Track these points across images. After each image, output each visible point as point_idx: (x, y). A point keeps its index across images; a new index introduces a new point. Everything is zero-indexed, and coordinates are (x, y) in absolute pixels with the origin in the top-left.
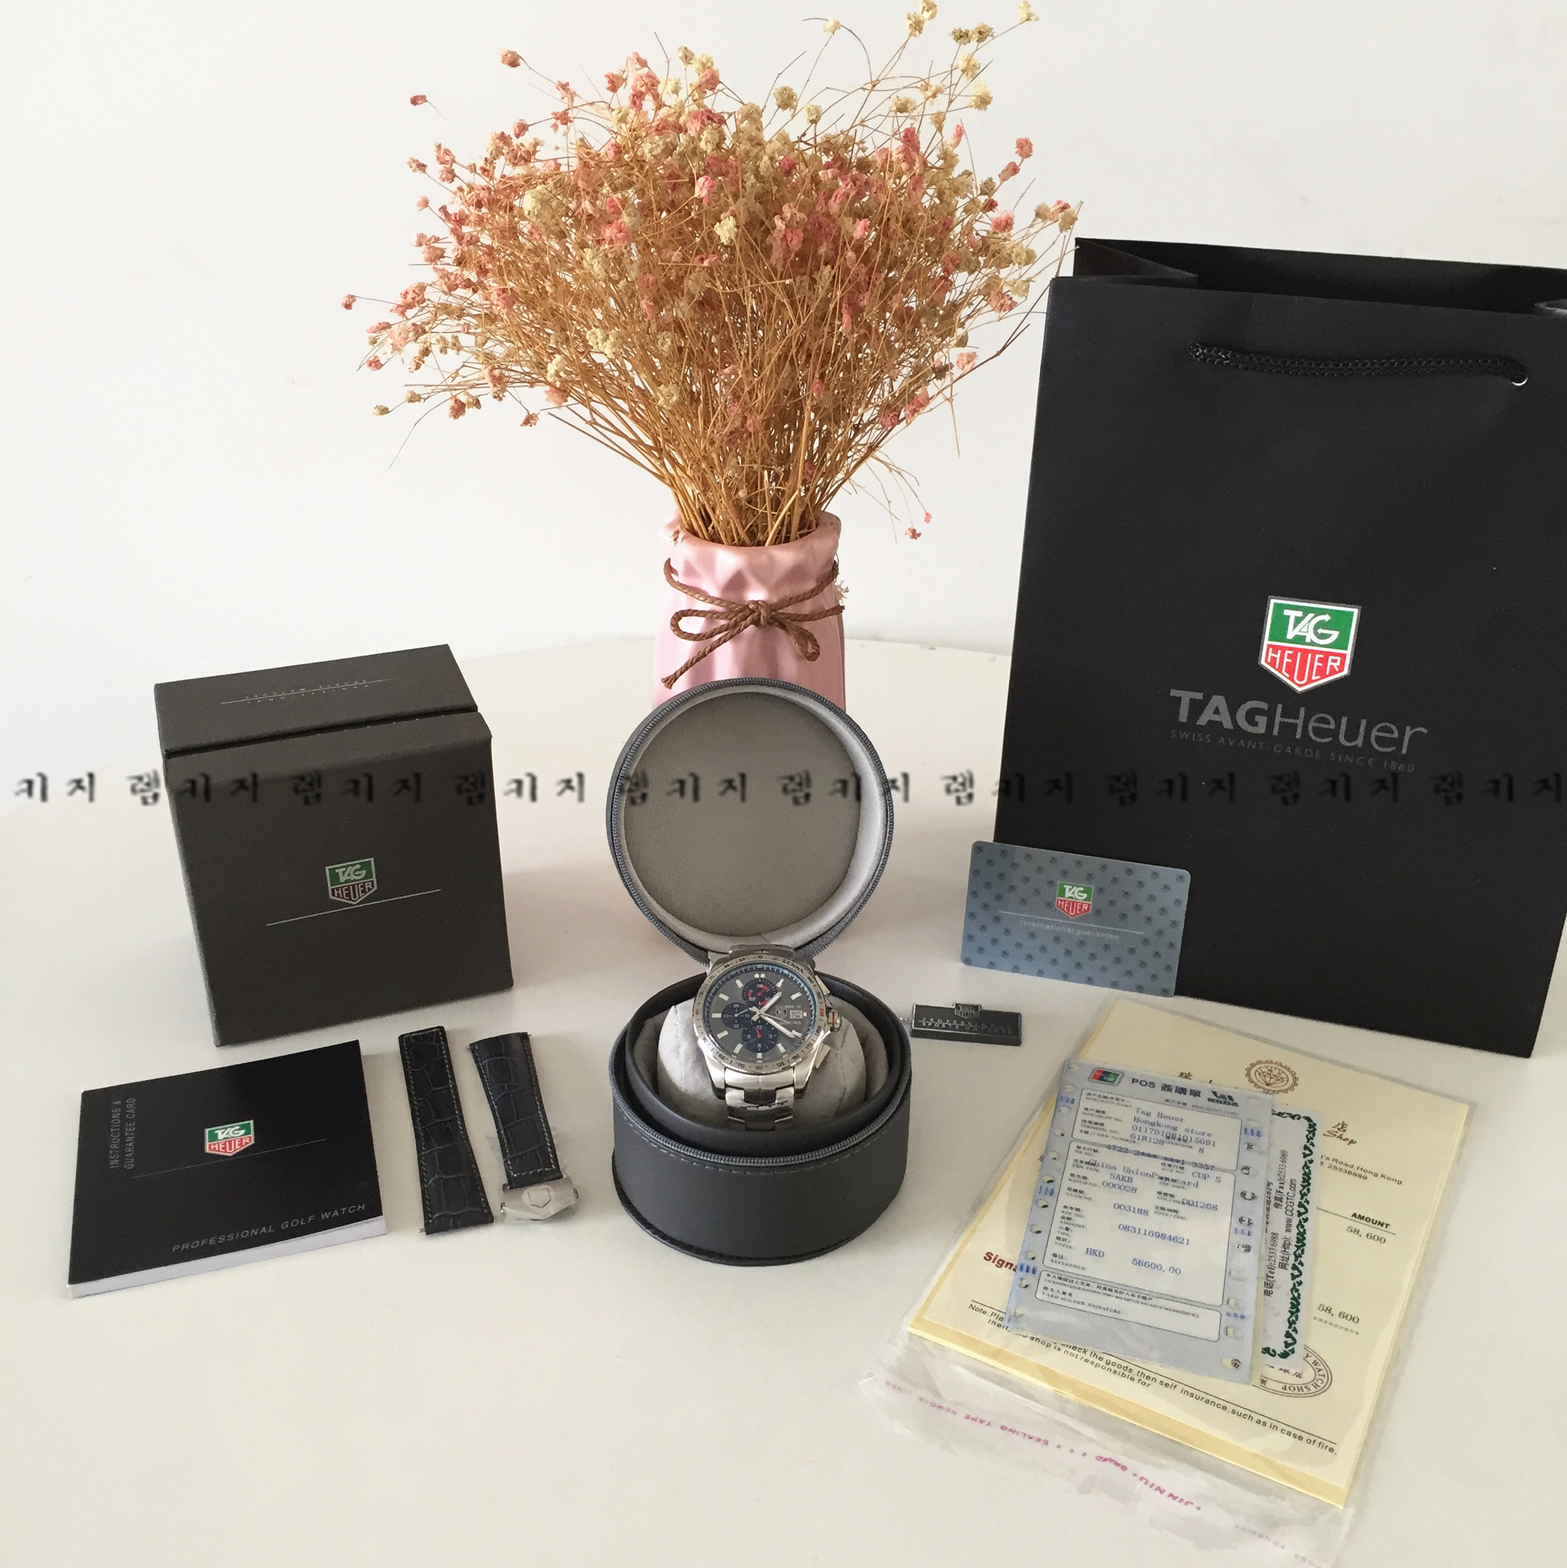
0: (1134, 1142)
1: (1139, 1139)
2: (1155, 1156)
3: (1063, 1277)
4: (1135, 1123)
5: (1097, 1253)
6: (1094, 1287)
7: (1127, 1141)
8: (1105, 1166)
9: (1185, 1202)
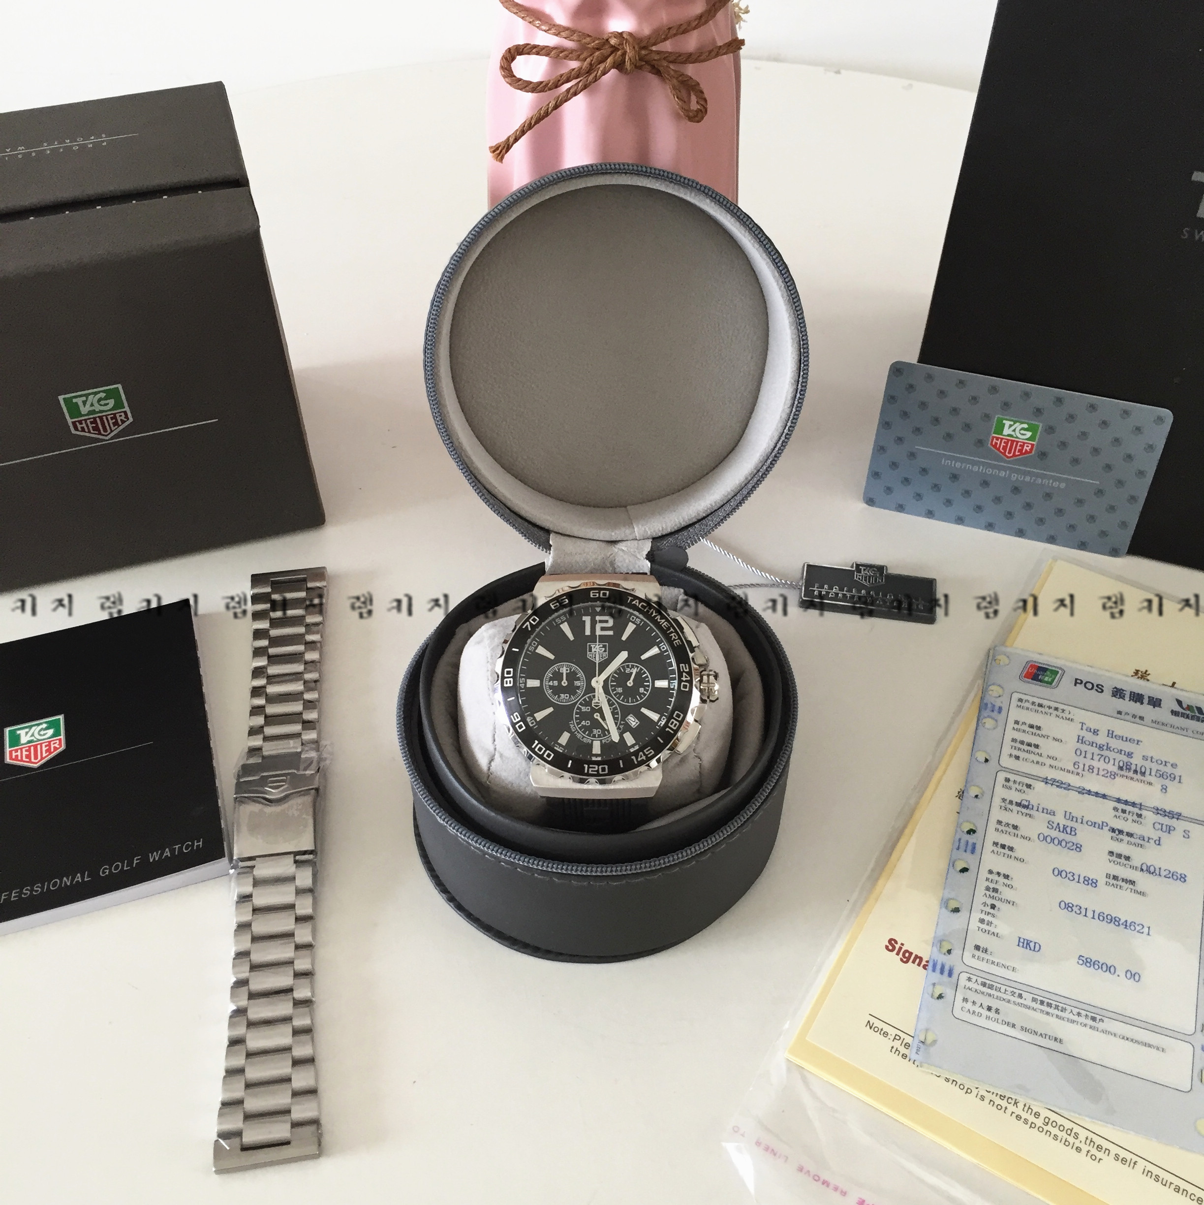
0: (1078, 774)
1: (1084, 770)
2: (1104, 796)
3: (988, 982)
4: (1079, 745)
5: (1032, 945)
6: (1027, 999)
7: (1069, 771)
8: (1041, 810)
9: (1144, 868)
